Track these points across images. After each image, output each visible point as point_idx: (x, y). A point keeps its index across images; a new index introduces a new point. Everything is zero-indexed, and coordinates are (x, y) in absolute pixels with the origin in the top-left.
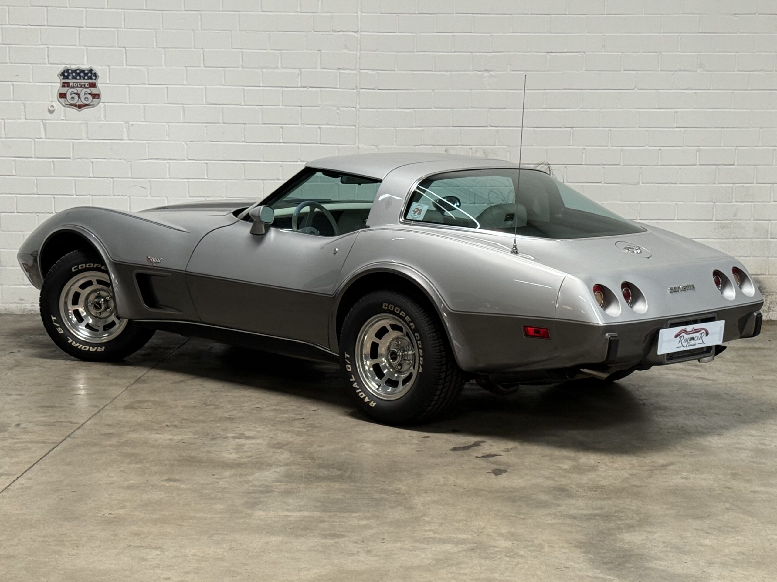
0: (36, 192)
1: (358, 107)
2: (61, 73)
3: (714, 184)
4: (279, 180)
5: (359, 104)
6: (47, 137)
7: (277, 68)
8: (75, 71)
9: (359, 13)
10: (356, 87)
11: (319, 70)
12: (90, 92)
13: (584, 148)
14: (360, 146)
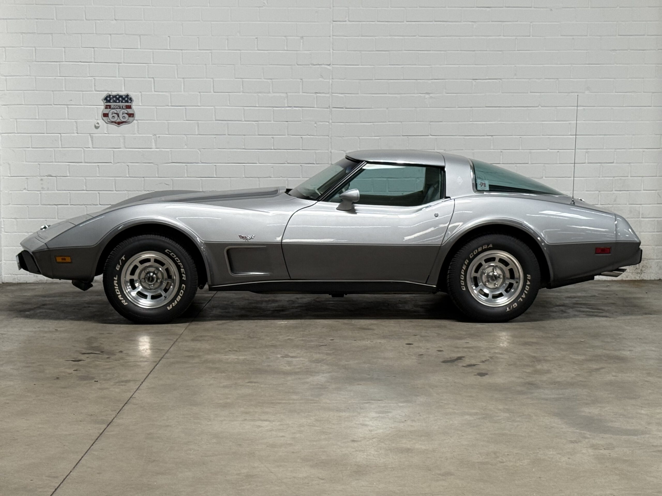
0: (85, 189)
1: (331, 121)
2: (104, 98)
3: (599, 177)
4: (271, 177)
5: (331, 120)
6: (94, 147)
7: (269, 92)
8: (115, 96)
9: (331, 51)
10: (329, 106)
11: (301, 94)
12: (126, 112)
13: (502, 152)
14: (332, 151)
